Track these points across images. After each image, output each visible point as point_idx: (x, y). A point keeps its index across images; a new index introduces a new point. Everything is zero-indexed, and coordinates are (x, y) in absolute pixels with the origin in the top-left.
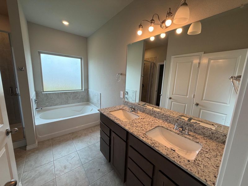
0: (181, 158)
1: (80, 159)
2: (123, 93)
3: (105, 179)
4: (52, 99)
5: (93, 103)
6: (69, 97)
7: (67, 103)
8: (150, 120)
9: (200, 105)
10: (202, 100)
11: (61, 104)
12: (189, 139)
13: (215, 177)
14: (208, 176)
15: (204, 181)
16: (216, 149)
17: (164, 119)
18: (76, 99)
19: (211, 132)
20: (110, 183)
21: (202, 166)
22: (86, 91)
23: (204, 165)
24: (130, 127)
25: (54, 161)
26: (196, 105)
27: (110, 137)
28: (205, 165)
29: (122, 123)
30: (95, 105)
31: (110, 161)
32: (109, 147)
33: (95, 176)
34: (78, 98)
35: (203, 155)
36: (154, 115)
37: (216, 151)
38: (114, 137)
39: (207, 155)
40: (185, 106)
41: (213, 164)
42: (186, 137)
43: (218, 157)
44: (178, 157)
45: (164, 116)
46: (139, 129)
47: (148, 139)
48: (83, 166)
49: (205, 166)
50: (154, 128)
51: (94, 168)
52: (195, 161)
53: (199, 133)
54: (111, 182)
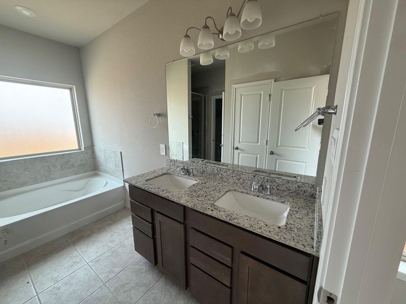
0: (269, 227)
1: (97, 275)
2: (165, 146)
3: (152, 294)
4: (12, 174)
5: (107, 172)
6: (51, 167)
7: (48, 178)
8: (215, 184)
9: (275, 154)
10: (277, 146)
11: (36, 181)
12: (273, 200)
13: (312, 238)
14: (304, 241)
15: (301, 248)
16: (306, 206)
17: (234, 178)
18: (69, 168)
19: (297, 186)
20: (161, 297)
21: (295, 230)
22: (90, 152)
23: (297, 228)
24: (187, 198)
25: (37, 295)
26: (270, 154)
27: (153, 223)
28: (299, 227)
29: (173, 195)
30: (112, 175)
31: (156, 263)
32: (152, 240)
33: (133, 296)
34: (73, 166)
35: (294, 217)
36: (220, 175)
37: (306, 208)
38: (160, 221)
39: (298, 216)
40: (257, 157)
41: (307, 224)
42: (268, 199)
43: (309, 214)
44: (265, 226)
45: (234, 175)
46: (203, 199)
47: (220, 211)
48: (106, 286)
49: (299, 229)
50: (224, 194)
51: (127, 284)
52: (286, 226)
53: (283, 189)
54: (163, 296)
